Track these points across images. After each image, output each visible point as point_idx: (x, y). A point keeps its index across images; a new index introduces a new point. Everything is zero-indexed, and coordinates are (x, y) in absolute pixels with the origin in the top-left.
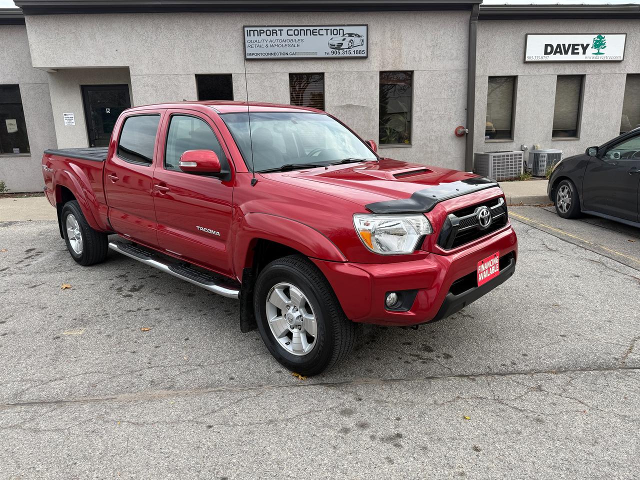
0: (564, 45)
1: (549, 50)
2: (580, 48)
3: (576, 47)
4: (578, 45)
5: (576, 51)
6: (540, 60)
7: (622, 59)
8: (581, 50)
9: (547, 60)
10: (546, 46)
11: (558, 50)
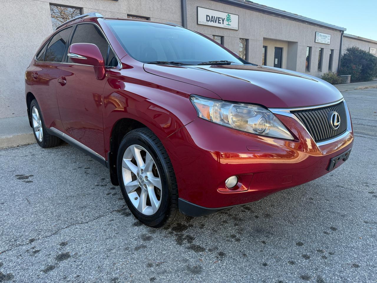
0: (214, 17)
1: (208, 19)
2: (221, 19)
3: (220, 19)
4: (220, 18)
5: (220, 22)
6: (205, 24)
7: (237, 29)
8: (221, 22)
9: (208, 25)
10: (207, 16)
11: (212, 20)
